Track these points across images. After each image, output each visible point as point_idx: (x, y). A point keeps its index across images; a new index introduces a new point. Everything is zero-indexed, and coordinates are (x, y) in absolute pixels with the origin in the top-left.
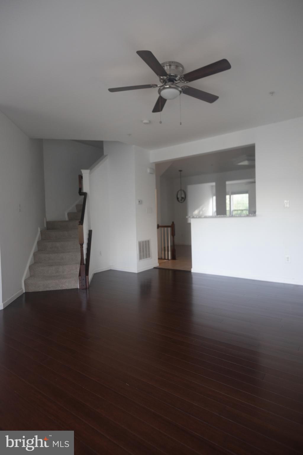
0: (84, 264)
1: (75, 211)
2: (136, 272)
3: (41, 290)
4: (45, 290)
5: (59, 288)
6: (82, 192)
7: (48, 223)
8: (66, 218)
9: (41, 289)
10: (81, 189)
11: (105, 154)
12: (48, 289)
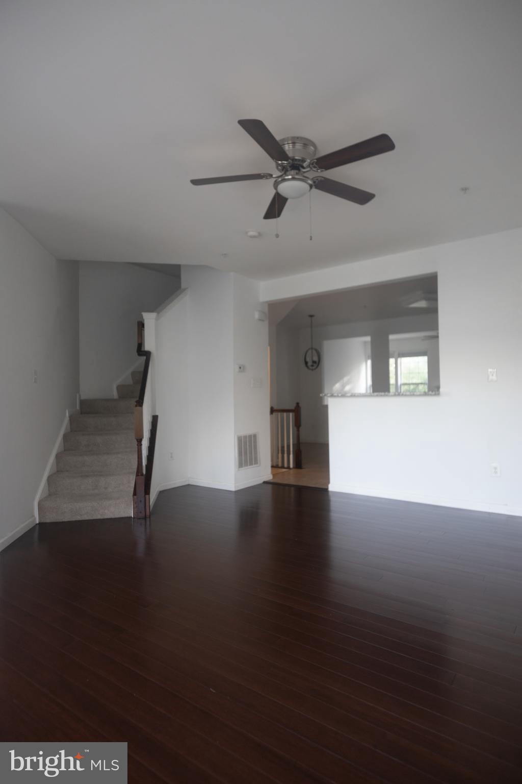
0: (142, 475)
1: (130, 382)
2: (233, 489)
3: (66, 520)
4: (74, 519)
5: (99, 517)
6: (142, 350)
7: (82, 402)
8: (115, 395)
9: (67, 518)
10: (140, 345)
11: (183, 286)
12: (79, 518)
